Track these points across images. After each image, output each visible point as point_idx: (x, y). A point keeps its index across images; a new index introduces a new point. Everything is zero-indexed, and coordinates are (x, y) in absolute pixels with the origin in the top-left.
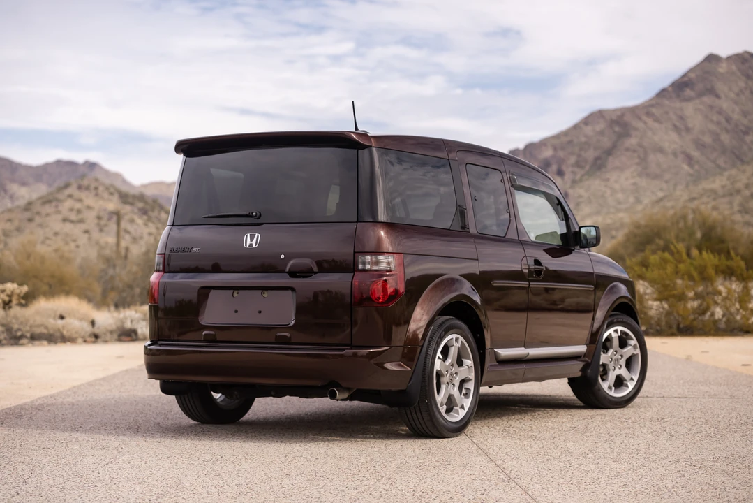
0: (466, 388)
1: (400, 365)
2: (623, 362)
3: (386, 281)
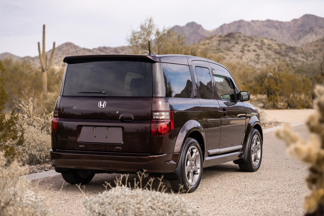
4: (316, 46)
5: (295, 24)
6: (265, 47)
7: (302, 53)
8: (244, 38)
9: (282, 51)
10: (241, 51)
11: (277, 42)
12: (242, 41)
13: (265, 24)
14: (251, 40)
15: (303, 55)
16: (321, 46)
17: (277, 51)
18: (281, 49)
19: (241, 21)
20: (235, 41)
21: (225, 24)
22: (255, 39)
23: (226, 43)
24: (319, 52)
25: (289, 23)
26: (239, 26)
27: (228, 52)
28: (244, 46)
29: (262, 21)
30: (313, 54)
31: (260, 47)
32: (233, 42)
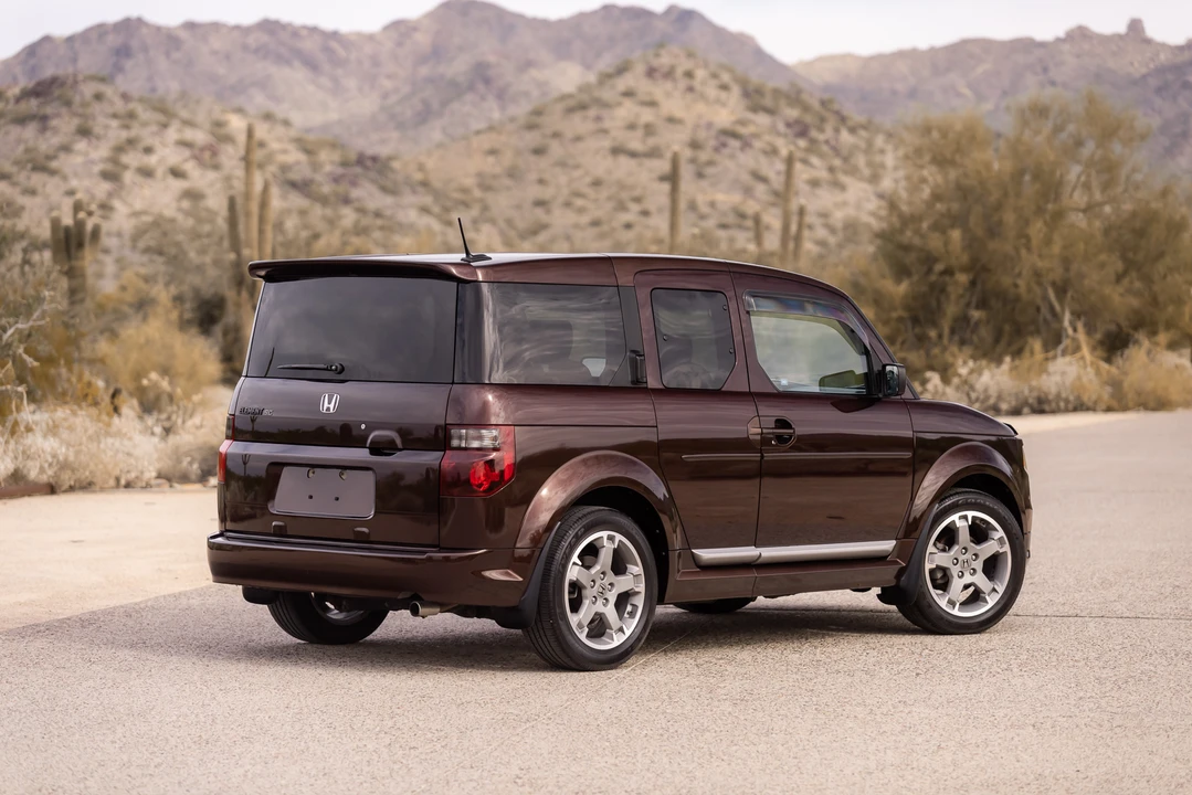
0: (633, 605)
1: (510, 575)
2: (979, 565)
3: (492, 461)
4: (493, 152)
5: (400, 44)
6: (230, 157)
7: (420, 189)
8: (120, 106)
9: (318, 178)
10: (106, 176)
11: (293, 133)
12: (114, 123)
13: (251, 40)
14: (161, 118)
15: (428, 200)
16: (518, 153)
17: (294, 176)
18: (316, 166)
19: (129, 26)
20: (76, 121)
21: (47, 39)
22: (184, 114)
23: (29, 132)
24: (507, 182)
25: (371, 37)
26: (123, 52)
27: (37, 179)
28: (119, 149)
29: (237, 27)
30: (477, 193)
31: (207, 155)
32: (65, 125)
